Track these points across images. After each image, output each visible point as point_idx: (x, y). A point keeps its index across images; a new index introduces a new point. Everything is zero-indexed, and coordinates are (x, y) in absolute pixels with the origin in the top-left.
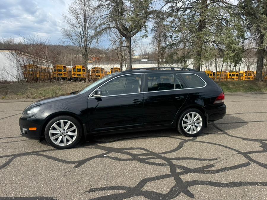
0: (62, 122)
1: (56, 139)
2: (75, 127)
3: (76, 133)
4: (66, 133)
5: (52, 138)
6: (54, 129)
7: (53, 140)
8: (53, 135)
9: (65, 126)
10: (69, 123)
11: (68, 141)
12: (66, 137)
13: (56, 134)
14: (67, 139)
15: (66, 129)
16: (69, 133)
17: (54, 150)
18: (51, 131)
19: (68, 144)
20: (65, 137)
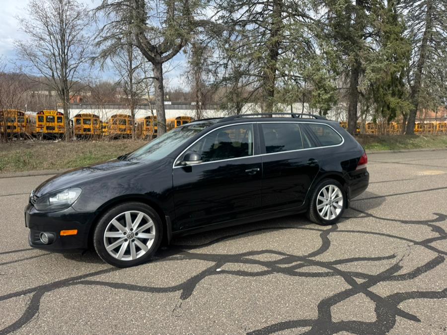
0: (128, 214)
1: (117, 250)
2: (151, 223)
3: (154, 232)
4: (135, 236)
5: (109, 248)
6: (113, 229)
7: (111, 251)
8: (111, 241)
9: (133, 222)
10: (141, 215)
11: (138, 249)
12: (135, 242)
13: (116, 239)
14: (136, 245)
15: (135, 229)
16: (141, 235)
17: (113, 270)
18: (107, 234)
19: (138, 257)
20: (133, 243)
